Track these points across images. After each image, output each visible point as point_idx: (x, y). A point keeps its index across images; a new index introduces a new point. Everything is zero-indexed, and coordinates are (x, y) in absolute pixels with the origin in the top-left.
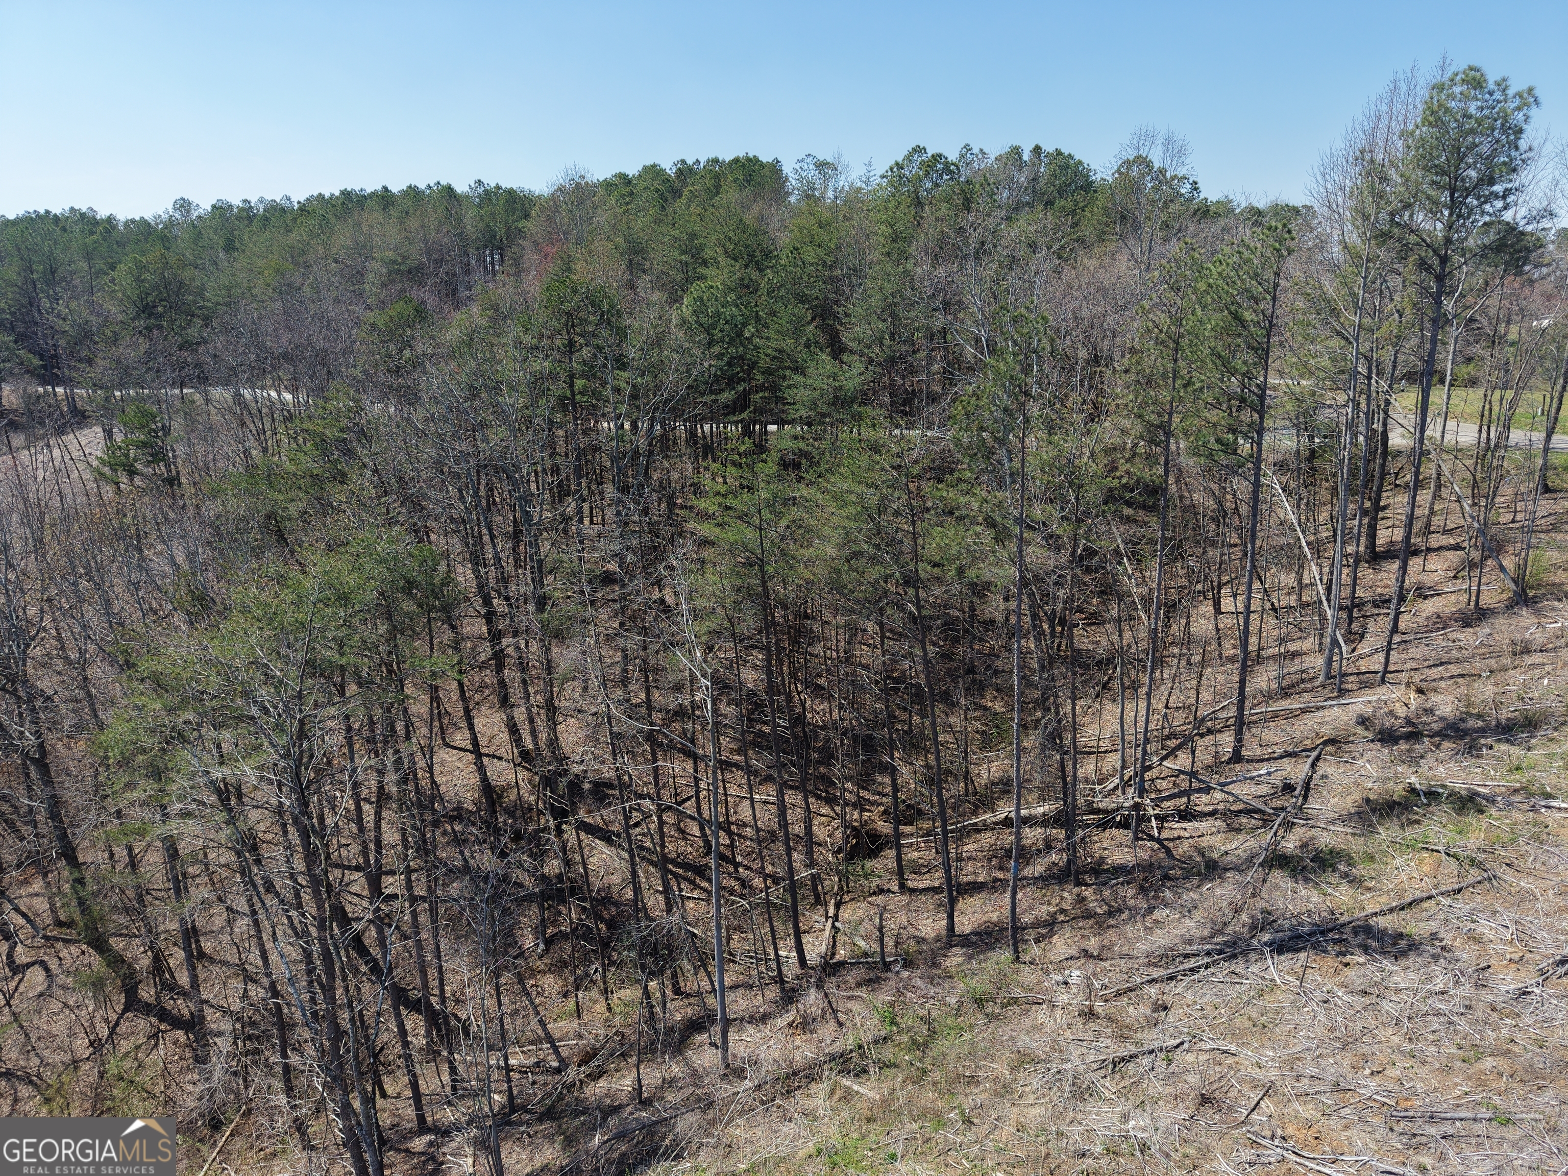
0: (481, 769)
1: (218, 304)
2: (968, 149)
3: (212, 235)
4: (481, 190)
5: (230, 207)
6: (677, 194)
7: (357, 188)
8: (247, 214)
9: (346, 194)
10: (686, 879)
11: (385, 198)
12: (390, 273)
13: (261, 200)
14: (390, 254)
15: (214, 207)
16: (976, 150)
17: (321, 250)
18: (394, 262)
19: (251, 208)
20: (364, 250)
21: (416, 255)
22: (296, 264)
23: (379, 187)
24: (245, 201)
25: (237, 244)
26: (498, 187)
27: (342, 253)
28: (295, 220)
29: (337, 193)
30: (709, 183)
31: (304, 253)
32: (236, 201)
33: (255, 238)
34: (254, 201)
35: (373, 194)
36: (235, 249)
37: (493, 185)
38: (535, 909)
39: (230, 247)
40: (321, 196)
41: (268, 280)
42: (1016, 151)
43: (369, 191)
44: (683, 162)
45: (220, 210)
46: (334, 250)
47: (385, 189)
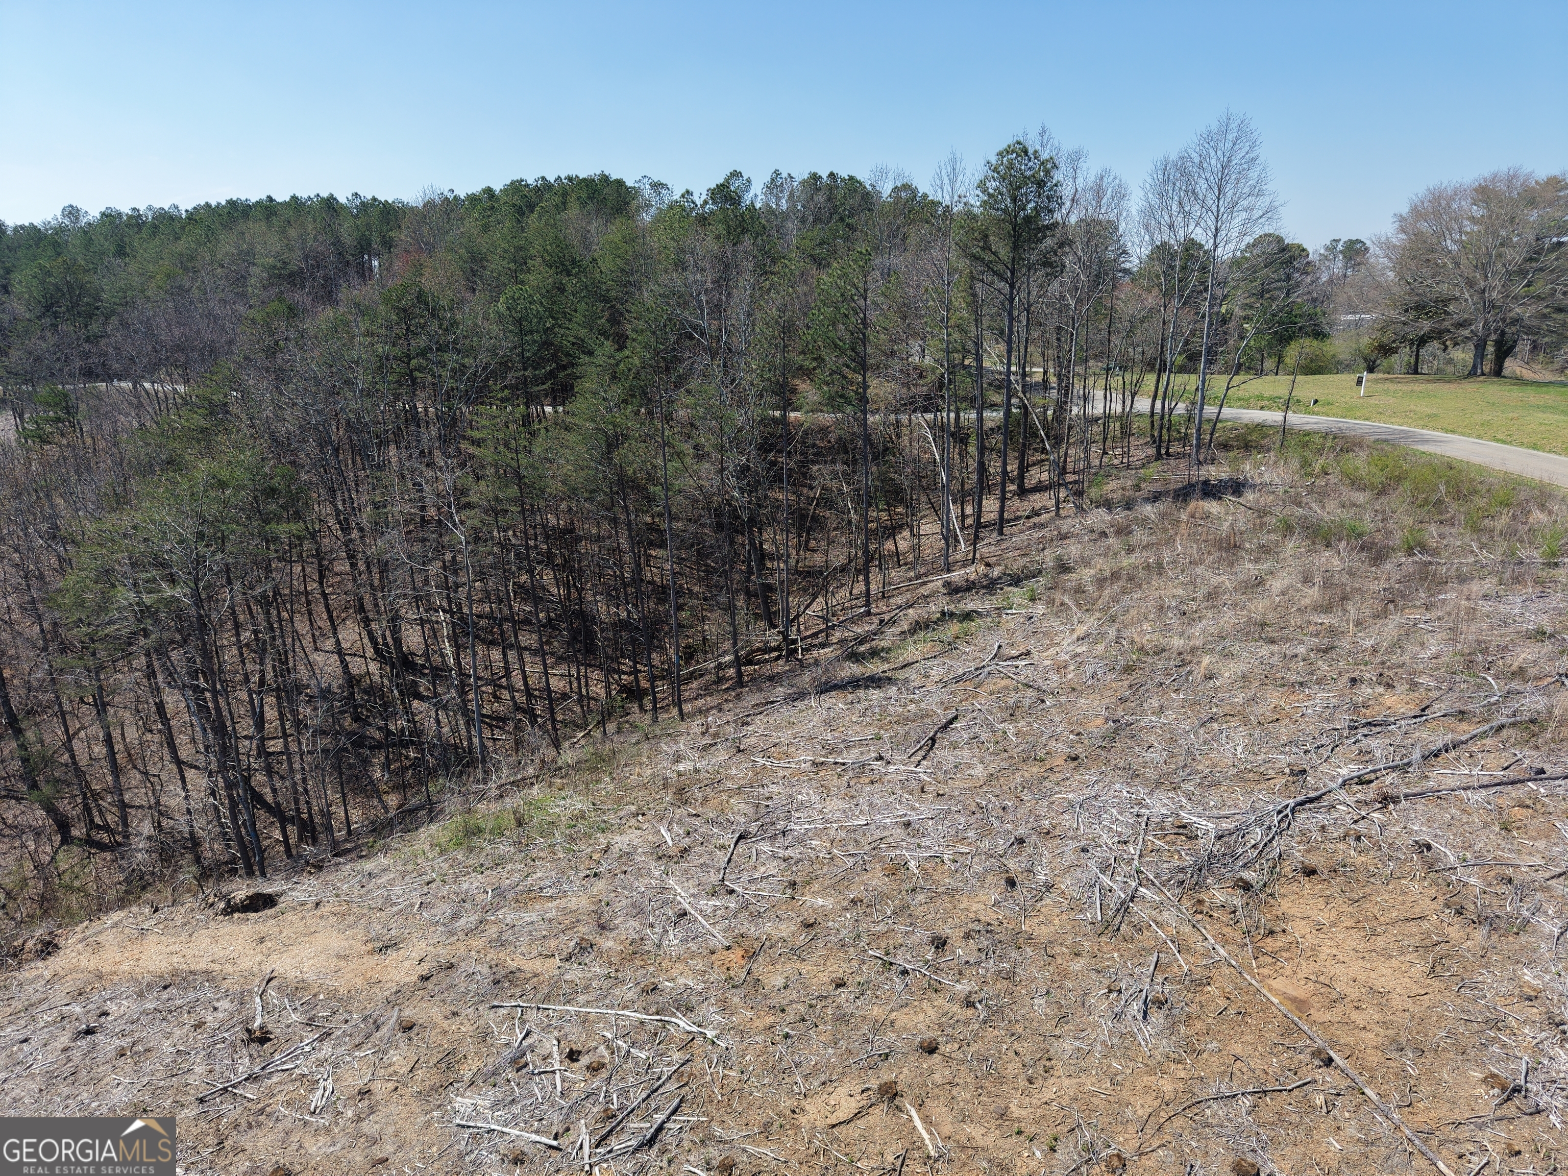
0: (345, 666)
1: (115, 303)
2: (777, 173)
3: (102, 240)
4: (358, 202)
5: (120, 214)
6: (532, 207)
7: (243, 199)
8: (136, 221)
9: (232, 203)
10: (497, 727)
11: (268, 208)
12: (270, 277)
13: (150, 208)
14: (271, 261)
15: (103, 214)
16: (784, 175)
17: (207, 257)
18: (275, 267)
19: (140, 215)
20: (247, 256)
21: (296, 261)
22: (186, 269)
23: (264, 197)
24: (134, 209)
25: (128, 250)
26: (374, 199)
27: (227, 260)
28: (183, 228)
29: (224, 203)
30: (557, 199)
31: (192, 258)
32: (125, 209)
33: (145, 245)
34: (142, 209)
35: (259, 203)
36: (125, 255)
37: (369, 197)
38: (383, 753)
39: (121, 252)
40: (208, 205)
41: (160, 283)
42: (815, 177)
43: (254, 200)
44: (543, 178)
45: (110, 217)
46: (219, 257)
47: (270, 199)
